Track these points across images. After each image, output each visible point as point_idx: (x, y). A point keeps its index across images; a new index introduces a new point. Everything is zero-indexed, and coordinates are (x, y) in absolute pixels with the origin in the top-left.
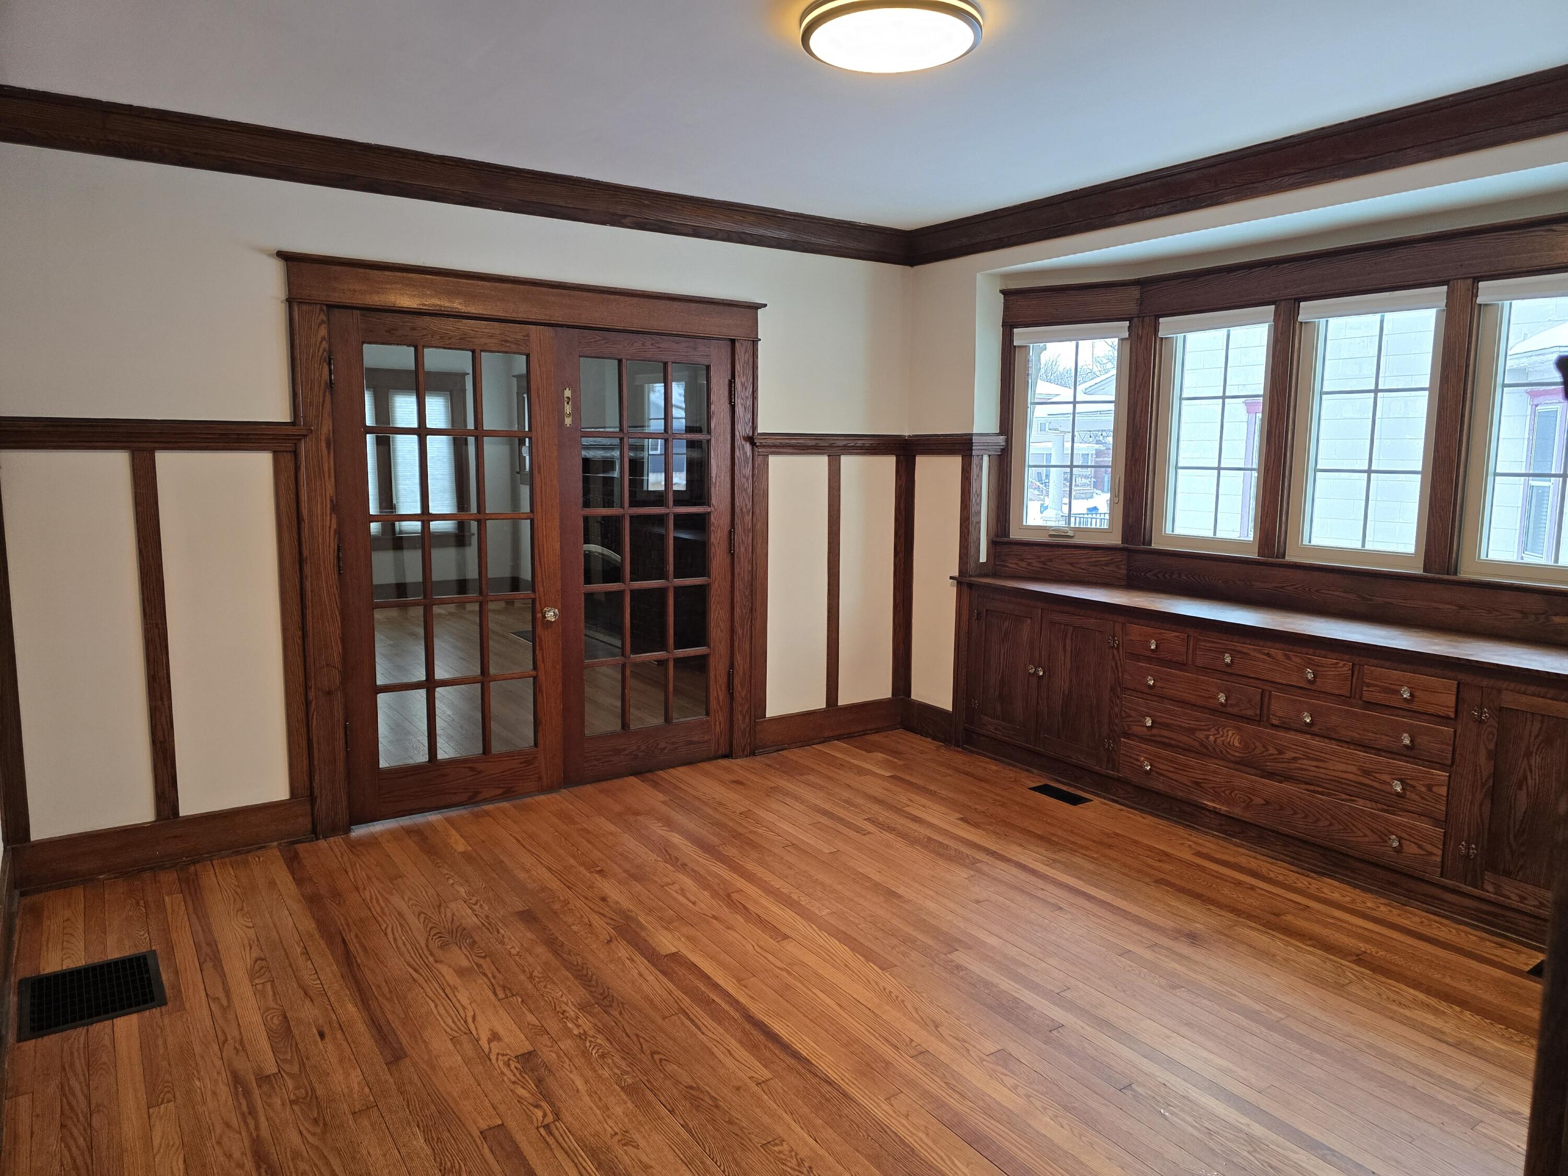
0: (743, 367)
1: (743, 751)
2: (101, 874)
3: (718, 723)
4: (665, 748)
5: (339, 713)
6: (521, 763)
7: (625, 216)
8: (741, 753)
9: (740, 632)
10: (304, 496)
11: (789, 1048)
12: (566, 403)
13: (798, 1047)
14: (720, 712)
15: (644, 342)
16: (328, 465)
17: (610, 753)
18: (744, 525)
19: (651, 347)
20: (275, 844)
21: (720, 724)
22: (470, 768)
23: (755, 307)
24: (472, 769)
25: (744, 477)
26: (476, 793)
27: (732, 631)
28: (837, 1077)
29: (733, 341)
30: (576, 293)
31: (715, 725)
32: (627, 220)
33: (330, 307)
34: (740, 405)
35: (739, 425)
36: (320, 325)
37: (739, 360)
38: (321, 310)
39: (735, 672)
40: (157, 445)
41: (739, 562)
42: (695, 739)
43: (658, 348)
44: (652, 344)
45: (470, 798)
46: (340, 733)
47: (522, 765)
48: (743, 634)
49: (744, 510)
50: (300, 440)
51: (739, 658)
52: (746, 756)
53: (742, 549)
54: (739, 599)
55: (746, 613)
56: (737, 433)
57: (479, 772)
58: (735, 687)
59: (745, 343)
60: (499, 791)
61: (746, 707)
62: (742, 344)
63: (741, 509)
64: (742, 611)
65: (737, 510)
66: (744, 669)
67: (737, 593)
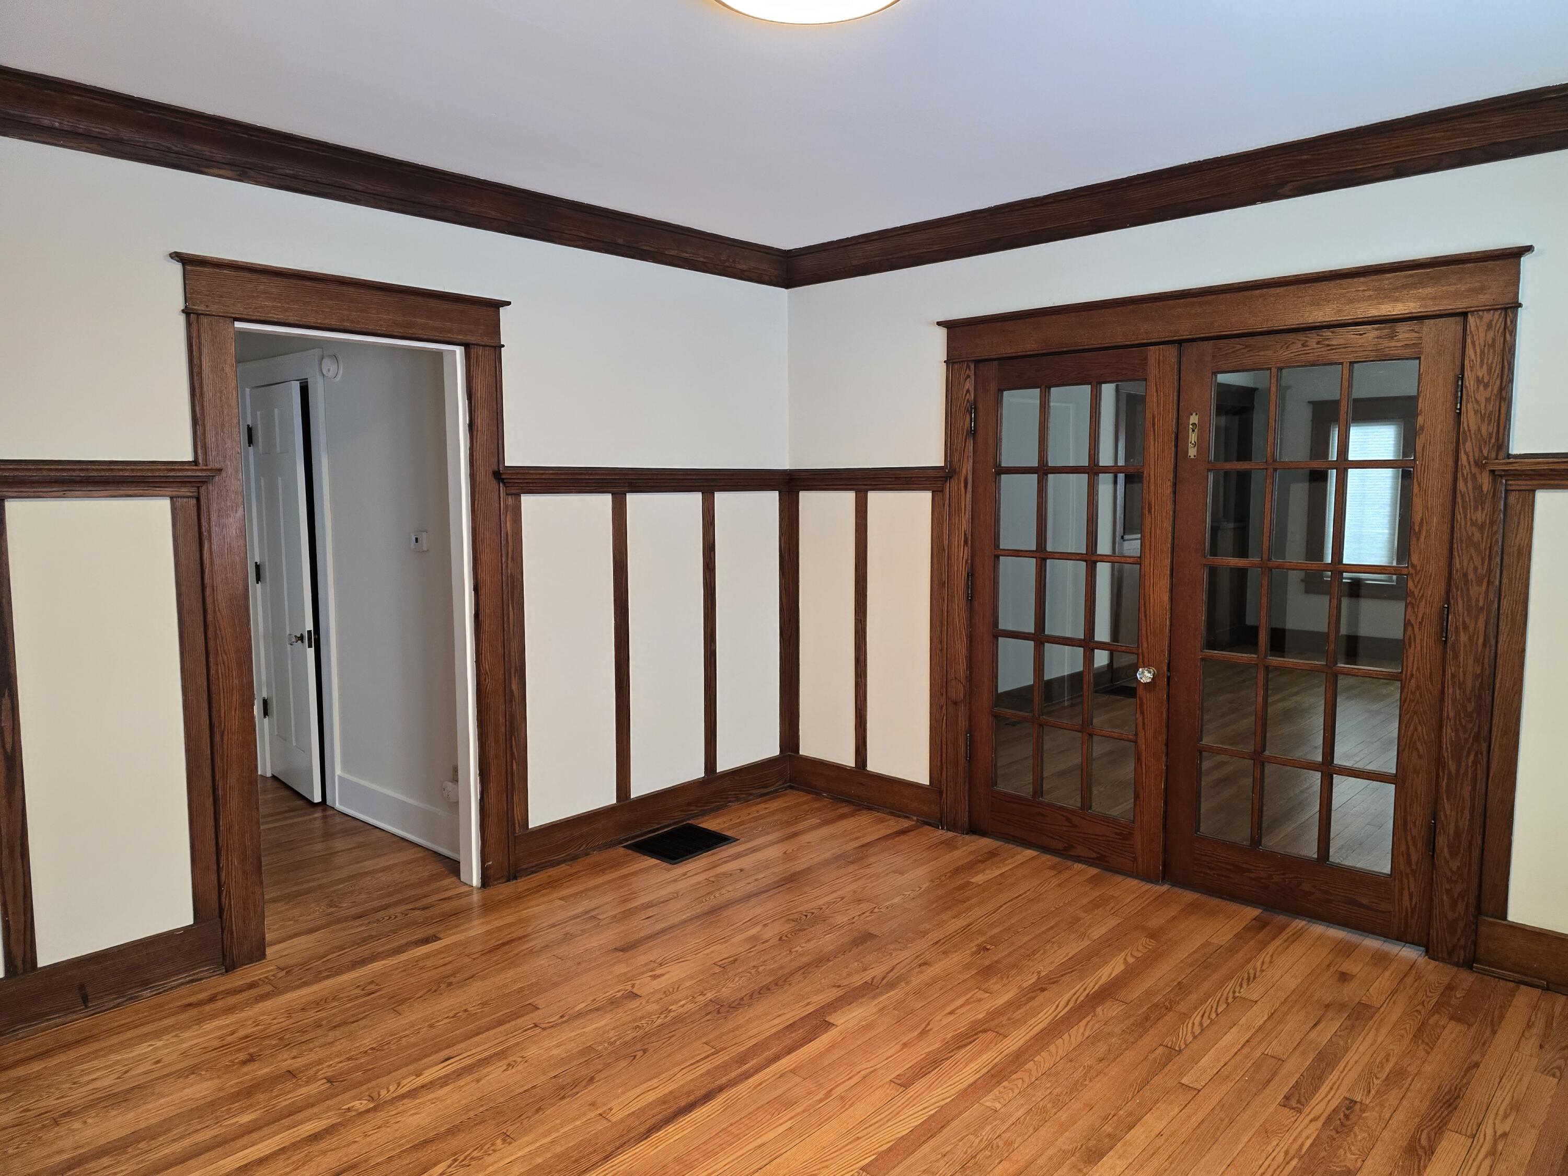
0: (1482, 352)
1: (1450, 953)
2: (825, 792)
3: (1406, 892)
4: (1312, 894)
5: (963, 723)
6: (1116, 834)
7: (1283, 184)
8: (1445, 955)
9: (1452, 766)
10: (946, 531)
11: (666, 1124)
12: (1191, 431)
13: (671, 1128)
14: (1410, 877)
15: (1306, 341)
16: (967, 501)
17: (1229, 867)
18: (1469, 600)
19: (1316, 346)
20: (915, 818)
21: (1411, 896)
22: (1066, 817)
23: (1516, 254)
24: (1068, 820)
25: (1474, 523)
26: (1070, 847)
27: (1439, 762)
28: (616, 1162)
29: (1464, 315)
30: (1210, 298)
31: (1401, 894)
32: (1288, 188)
33: (977, 362)
34: (1471, 413)
35: (1468, 444)
36: (966, 379)
37: (1473, 343)
38: (968, 367)
39: (1439, 826)
40: (869, 487)
41: (1456, 657)
42: (1365, 901)
43: (1328, 345)
44: (1318, 343)
45: (1065, 849)
46: (962, 742)
47: (1116, 837)
48: (1458, 771)
49: (1471, 576)
50: (946, 481)
51: (1447, 806)
52: (1457, 964)
53: (1463, 638)
54: (1452, 715)
55: (1466, 740)
56: (1463, 457)
57: (1075, 826)
58: (1437, 851)
59: (1487, 316)
60: (1094, 855)
61: (1458, 888)
62: (1481, 318)
63: (1465, 575)
64: (1457, 736)
65: (1456, 576)
66: (1457, 827)
67: (1448, 702)
